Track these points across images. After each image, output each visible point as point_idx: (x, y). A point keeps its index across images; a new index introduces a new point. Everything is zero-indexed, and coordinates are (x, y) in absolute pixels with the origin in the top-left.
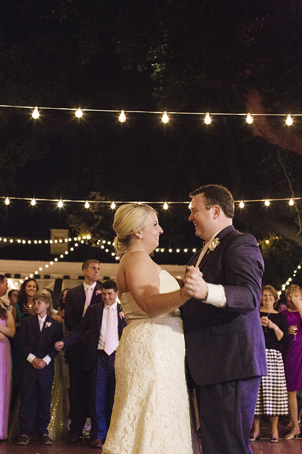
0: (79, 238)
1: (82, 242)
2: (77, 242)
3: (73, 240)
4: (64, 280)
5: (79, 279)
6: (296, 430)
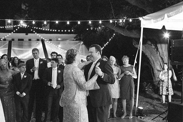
1: (21, 27)
2: (19, 27)
3: (17, 26)
4: (12, 41)
5: (18, 40)
6: (125, 114)
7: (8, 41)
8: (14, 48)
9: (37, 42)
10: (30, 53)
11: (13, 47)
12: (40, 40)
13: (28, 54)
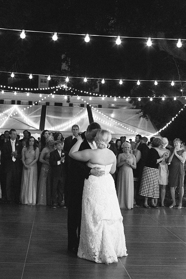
0: (59, 87)
1: (61, 88)
2: (58, 88)
3: (55, 87)
4: (47, 106)
5: (55, 105)
6: (174, 204)
7: (42, 106)
8: (49, 116)
9: (81, 109)
10: (70, 124)
11: (47, 114)
12: (85, 106)
13: (68, 125)
